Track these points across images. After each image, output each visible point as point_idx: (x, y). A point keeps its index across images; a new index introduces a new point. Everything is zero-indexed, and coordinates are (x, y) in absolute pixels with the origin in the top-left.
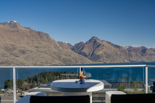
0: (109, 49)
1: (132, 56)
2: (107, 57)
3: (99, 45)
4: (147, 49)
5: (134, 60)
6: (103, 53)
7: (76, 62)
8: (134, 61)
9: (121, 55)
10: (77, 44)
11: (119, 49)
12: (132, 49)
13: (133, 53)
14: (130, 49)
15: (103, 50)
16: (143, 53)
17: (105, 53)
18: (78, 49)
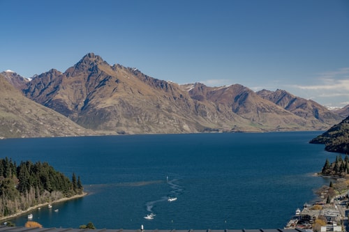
0: (135, 90)
1: (204, 114)
2: (129, 116)
3: (105, 80)
4: (251, 92)
5: (212, 126)
6: (116, 102)
7: (37, 130)
8: (210, 130)
9: (170, 111)
10: (40, 76)
11: (166, 91)
12: (205, 91)
13: (208, 105)
14: (199, 93)
15: (116, 95)
16: (237, 105)
17: (122, 103)
18: (43, 90)
